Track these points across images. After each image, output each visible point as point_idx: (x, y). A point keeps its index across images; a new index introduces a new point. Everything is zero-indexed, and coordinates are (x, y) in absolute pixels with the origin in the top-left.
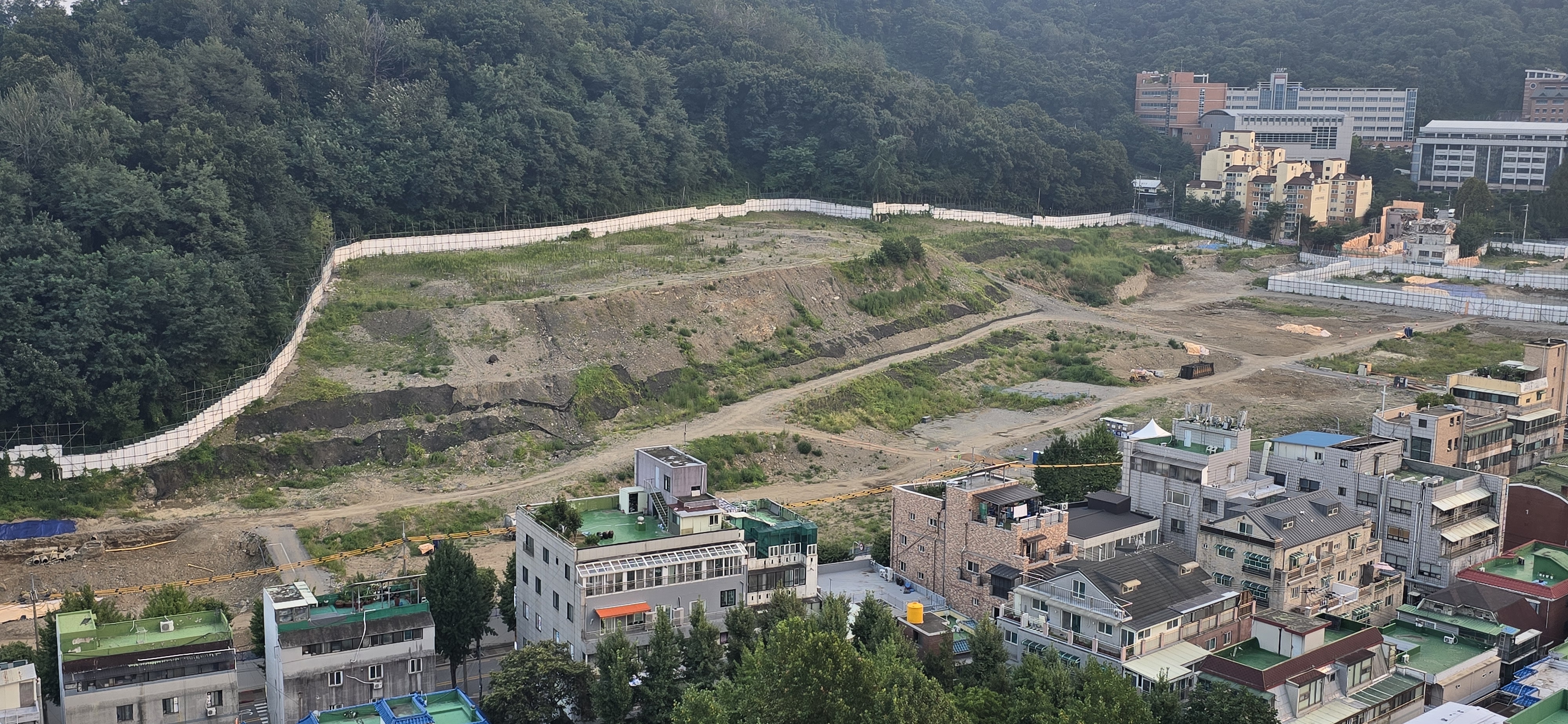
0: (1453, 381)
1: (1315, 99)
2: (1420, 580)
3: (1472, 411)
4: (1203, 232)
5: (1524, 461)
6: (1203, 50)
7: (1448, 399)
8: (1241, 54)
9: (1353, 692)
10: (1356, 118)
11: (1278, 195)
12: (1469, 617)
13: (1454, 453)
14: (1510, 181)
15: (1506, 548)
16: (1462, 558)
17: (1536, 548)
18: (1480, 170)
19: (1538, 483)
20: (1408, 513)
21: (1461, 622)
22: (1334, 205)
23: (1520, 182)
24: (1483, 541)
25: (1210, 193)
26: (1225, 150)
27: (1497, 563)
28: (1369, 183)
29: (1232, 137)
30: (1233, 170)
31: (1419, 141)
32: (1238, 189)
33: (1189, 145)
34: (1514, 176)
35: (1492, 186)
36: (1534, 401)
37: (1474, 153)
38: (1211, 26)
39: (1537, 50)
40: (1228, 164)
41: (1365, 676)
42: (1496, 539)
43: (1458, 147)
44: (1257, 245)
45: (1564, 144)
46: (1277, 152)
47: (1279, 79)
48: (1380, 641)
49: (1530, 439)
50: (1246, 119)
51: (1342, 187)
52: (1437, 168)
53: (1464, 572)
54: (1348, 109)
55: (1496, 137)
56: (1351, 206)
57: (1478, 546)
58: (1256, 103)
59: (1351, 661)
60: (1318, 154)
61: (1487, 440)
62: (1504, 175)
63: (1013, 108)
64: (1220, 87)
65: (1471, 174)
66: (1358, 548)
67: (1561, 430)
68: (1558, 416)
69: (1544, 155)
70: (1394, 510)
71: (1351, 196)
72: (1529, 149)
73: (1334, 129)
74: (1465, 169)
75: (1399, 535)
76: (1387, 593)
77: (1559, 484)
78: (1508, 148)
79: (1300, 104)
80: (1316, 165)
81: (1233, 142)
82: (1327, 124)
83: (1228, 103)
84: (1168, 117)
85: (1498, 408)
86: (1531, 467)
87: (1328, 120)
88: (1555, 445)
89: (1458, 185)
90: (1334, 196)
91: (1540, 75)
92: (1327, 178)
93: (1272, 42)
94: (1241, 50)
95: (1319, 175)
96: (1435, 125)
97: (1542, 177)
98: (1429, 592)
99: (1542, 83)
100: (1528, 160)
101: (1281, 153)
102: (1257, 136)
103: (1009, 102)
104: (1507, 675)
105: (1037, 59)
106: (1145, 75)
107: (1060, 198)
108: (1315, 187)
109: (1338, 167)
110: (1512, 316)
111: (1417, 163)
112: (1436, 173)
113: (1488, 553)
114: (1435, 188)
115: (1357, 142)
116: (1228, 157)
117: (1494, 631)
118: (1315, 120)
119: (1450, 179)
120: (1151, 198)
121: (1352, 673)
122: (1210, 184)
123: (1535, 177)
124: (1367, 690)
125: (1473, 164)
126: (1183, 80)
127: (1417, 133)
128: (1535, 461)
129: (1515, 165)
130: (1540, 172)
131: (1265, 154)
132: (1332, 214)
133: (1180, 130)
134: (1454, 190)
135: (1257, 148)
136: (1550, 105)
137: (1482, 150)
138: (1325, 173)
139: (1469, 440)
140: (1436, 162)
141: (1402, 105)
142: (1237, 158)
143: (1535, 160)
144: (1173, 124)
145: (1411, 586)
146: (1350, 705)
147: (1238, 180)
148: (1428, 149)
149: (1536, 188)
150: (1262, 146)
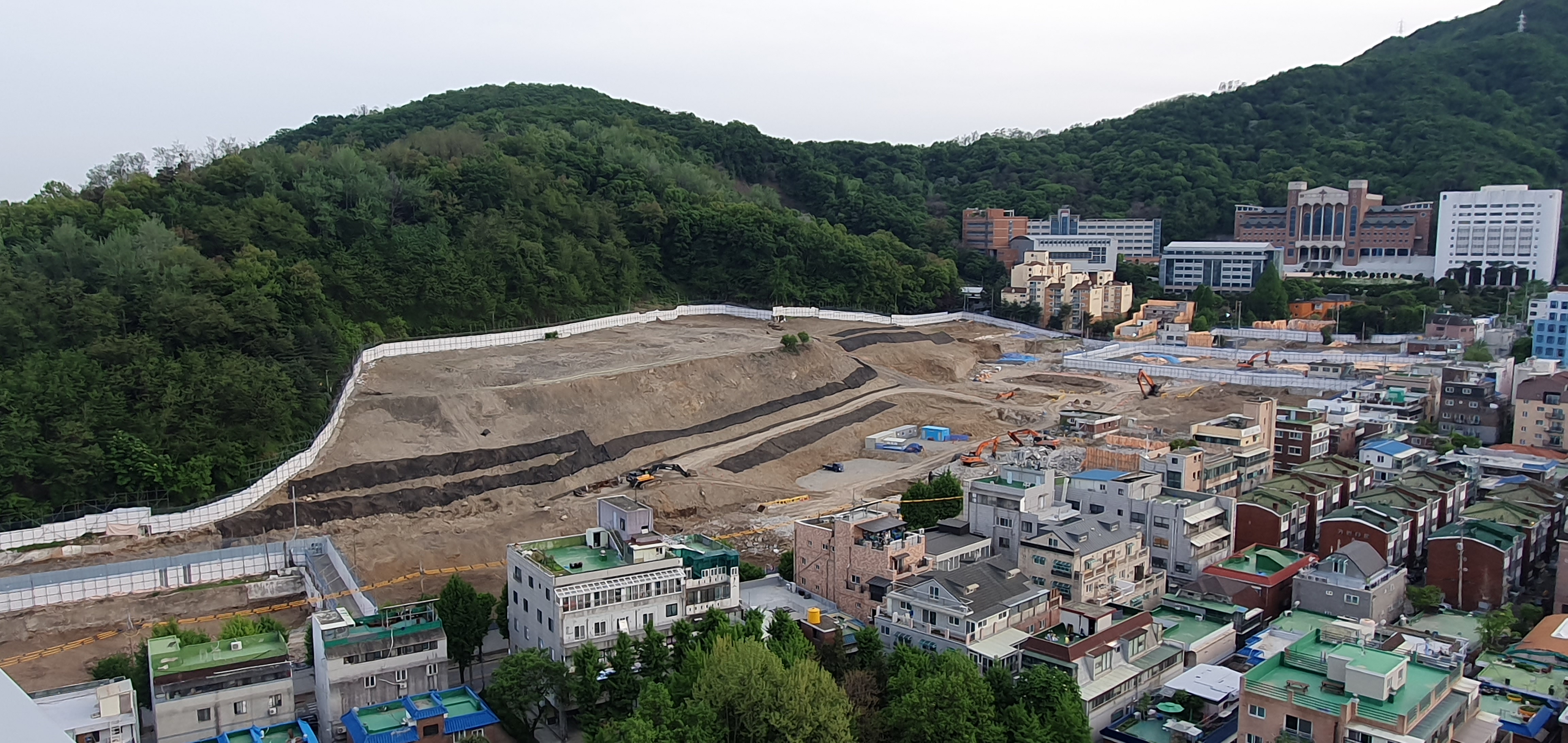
0: (1194, 429)
1: (1090, 227)
2: (1177, 575)
3: (1209, 451)
4: (1014, 325)
5: (1245, 486)
6: (1009, 192)
7: (1191, 443)
8: (1037, 196)
9: (1131, 659)
10: (1120, 241)
11: (1067, 297)
12: (1212, 601)
13: (1197, 482)
14: (1227, 285)
15: (1236, 549)
16: (1206, 558)
17: (1257, 549)
18: (1206, 277)
19: (1255, 502)
20: (1166, 527)
21: (1207, 605)
22: (1106, 304)
23: (1235, 285)
24: (1220, 545)
25: (1018, 297)
26: (1028, 264)
27: (1230, 560)
28: (1130, 287)
29: (1032, 255)
30: (1034, 279)
31: (1165, 257)
32: (1038, 293)
33: (1002, 262)
34: (1231, 281)
35: (1216, 288)
36: (1251, 442)
37: (1201, 265)
38: (1015, 176)
39: (1242, 191)
40: (1030, 275)
41: (1141, 647)
42: (1229, 543)
43: (1191, 261)
44: (1053, 334)
45: (1263, 258)
46: (1064, 266)
47: (1064, 213)
48: (1151, 621)
49: (1249, 470)
50: (1042, 242)
51: (1111, 290)
52: (1177, 276)
53: (1207, 569)
54: (1112, 234)
55: (1216, 253)
56: (1118, 305)
57: (1217, 549)
58: (1048, 231)
59: (1130, 637)
60: (1094, 267)
61: (1219, 471)
62: (1223, 281)
63: (875, 235)
64: (1022, 219)
65: (1201, 280)
66: (1132, 554)
67: (1271, 462)
68: (1268, 452)
69: (1250, 266)
70: (1157, 525)
71: (1118, 297)
72: (1239, 262)
73: (1104, 249)
74: (1196, 276)
75: (1161, 543)
76: (1154, 586)
77: (1271, 502)
78: (1226, 261)
79: (1079, 231)
80: (1093, 275)
81: (1033, 259)
82: (1099, 246)
83: (1028, 231)
84: (986, 242)
85: (1227, 448)
86: (1250, 491)
87: (1099, 242)
88: (1266, 474)
89: (1193, 288)
90: (1105, 298)
91: (1245, 209)
92: (1101, 284)
93: (1058, 186)
94: (1036, 192)
95: (1094, 282)
96: (1173, 245)
97: (1249, 281)
98: (1182, 584)
99: (1246, 214)
100: (1239, 269)
101: (1067, 267)
102: (1051, 255)
103: (873, 230)
104: (1241, 642)
105: (890, 200)
106: (969, 211)
107: (911, 301)
108: (1092, 291)
109: (1109, 277)
110: (1233, 382)
111: (1163, 273)
112: (1176, 280)
113: (1224, 553)
114: (1177, 291)
115: (1119, 257)
116: (1030, 269)
117: (1229, 610)
118: (1090, 242)
119: (1186, 284)
120: (977, 301)
121: (1132, 645)
122: (1018, 290)
123: (1245, 281)
124: (1144, 657)
125: (1201, 273)
126: (996, 214)
127: (1162, 250)
128: (1254, 485)
129: (1231, 273)
130: (1248, 277)
131: (1056, 268)
132: (1105, 310)
133: (995, 251)
134: (1189, 292)
135: (1051, 263)
136: (1253, 230)
137: (1207, 263)
138: (1099, 281)
139: (1207, 472)
140: (1176, 272)
141: (1151, 231)
142: (1037, 271)
143: (1244, 269)
144: (990, 246)
145: (1170, 580)
146: (1131, 669)
147: (1038, 286)
148: (1170, 263)
149: (1245, 289)
150: (1054, 261)
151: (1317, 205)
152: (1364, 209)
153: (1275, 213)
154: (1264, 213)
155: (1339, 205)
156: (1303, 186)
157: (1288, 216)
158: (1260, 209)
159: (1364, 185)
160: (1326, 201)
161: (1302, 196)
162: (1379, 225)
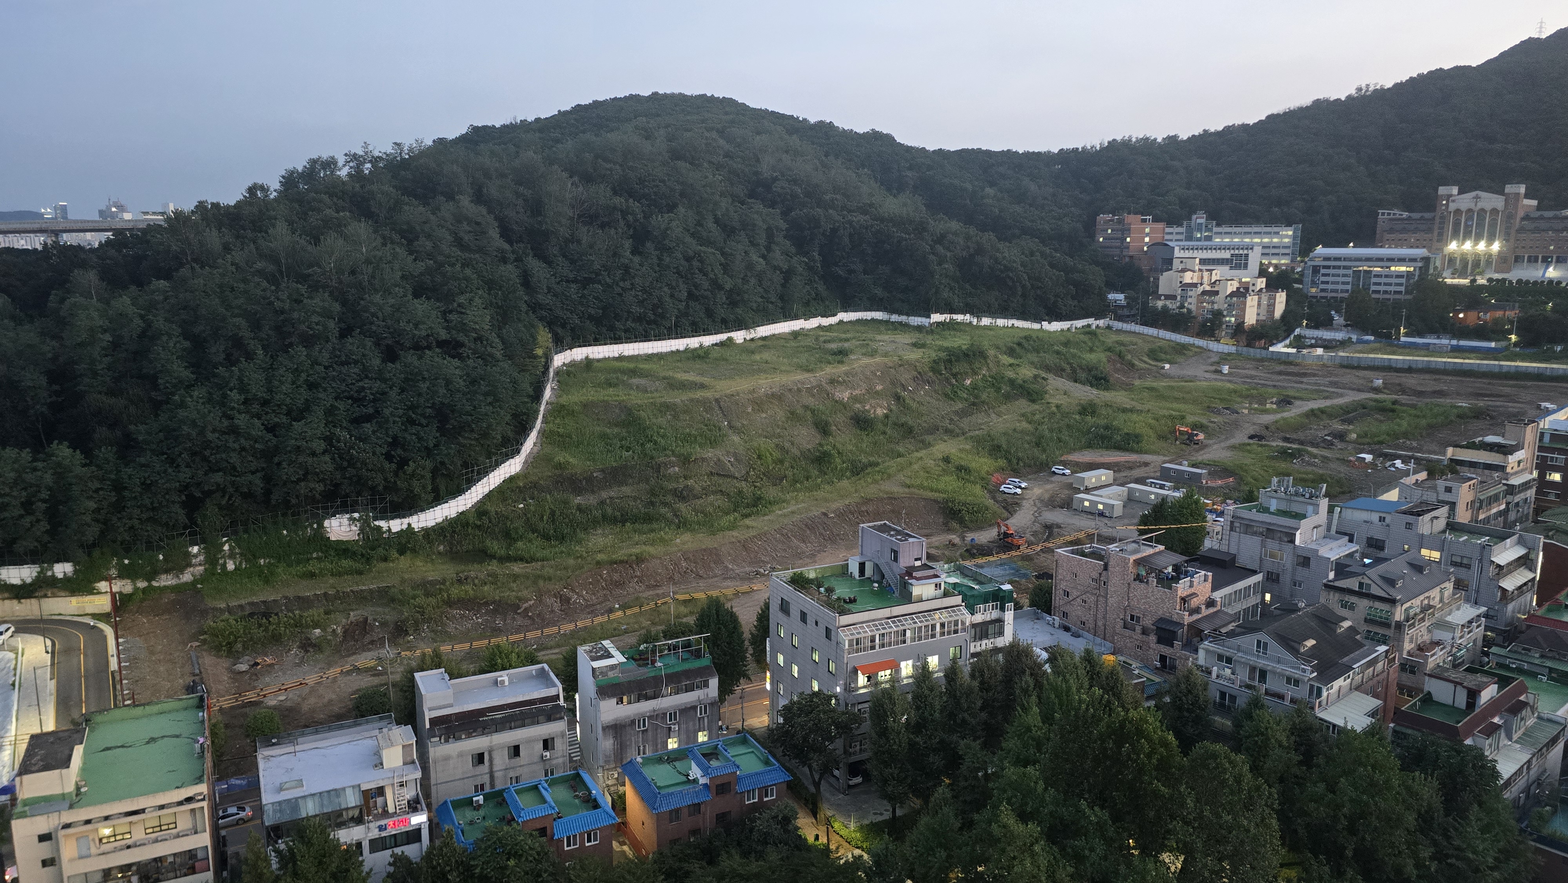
1: (1228, 233)
10: (1263, 248)
11: (1220, 303)
14: (1379, 292)
18: (1355, 284)
22: (1260, 312)
23: (1385, 292)
25: (1168, 303)
26: (1179, 272)
28: (1284, 294)
29: (1182, 262)
30: (1185, 287)
31: (1310, 263)
32: (1190, 300)
34: (1382, 288)
35: (1370, 296)
37: (1350, 272)
39: (1385, 196)
40: (1181, 282)
43: (1339, 267)
46: (1214, 272)
47: (1198, 219)
50: (1183, 249)
51: (1265, 298)
52: (1322, 283)
55: (1367, 260)
56: (1272, 311)
58: (1185, 237)
62: (1373, 288)
64: (1160, 226)
65: (1350, 287)
71: (1272, 304)
73: (1247, 255)
74: (1343, 283)
79: (1217, 237)
81: (1182, 267)
82: (1241, 252)
83: (1166, 237)
84: (1121, 248)
87: (1242, 249)
90: (1259, 305)
91: (1389, 214)
92: (1253, 291)
95: (1247, 289)
96: (1320, 251)
97: (1403, 289)
99: (1391, 220)
101: (1217, 274)
106: (1102, 218)
108: (1249, 298)
109: (1260, 283)
111: (1308, 279)
112: (1322, 287)
116: (1181, 277)
118: (1233, 249)
119: (1333, 291)
122: (1168, 297)
123: (1398, 289)
126: (1134, 220)
127: (1307, 256)
129: (1382, 280)
130: (1402, 285)
131: (1206, 274)
132: (1260, 318)
133: (1132, 257)
134: (1336, 299)
135: (1200, 270)
136: (1397, 236)
138: (1251, 288)
140: (1320, 279)
142: (1188, 278)
144: (1126, 253)
147: (1190, 293)
148: (1316, 270)
149: (1397, 296)
150: (1204, 268)
151: (1470, 211)
152: (1521, 213)
153: (1422, 218)
154: (1409, 218)
155: (1494, 211)
156: (1455, 190)
157: (1437, 220)
158: (1405, 214)
159: (1522, 189)
160: (1480, 205)
161: (1453, 201)
162: (1537, 230)
